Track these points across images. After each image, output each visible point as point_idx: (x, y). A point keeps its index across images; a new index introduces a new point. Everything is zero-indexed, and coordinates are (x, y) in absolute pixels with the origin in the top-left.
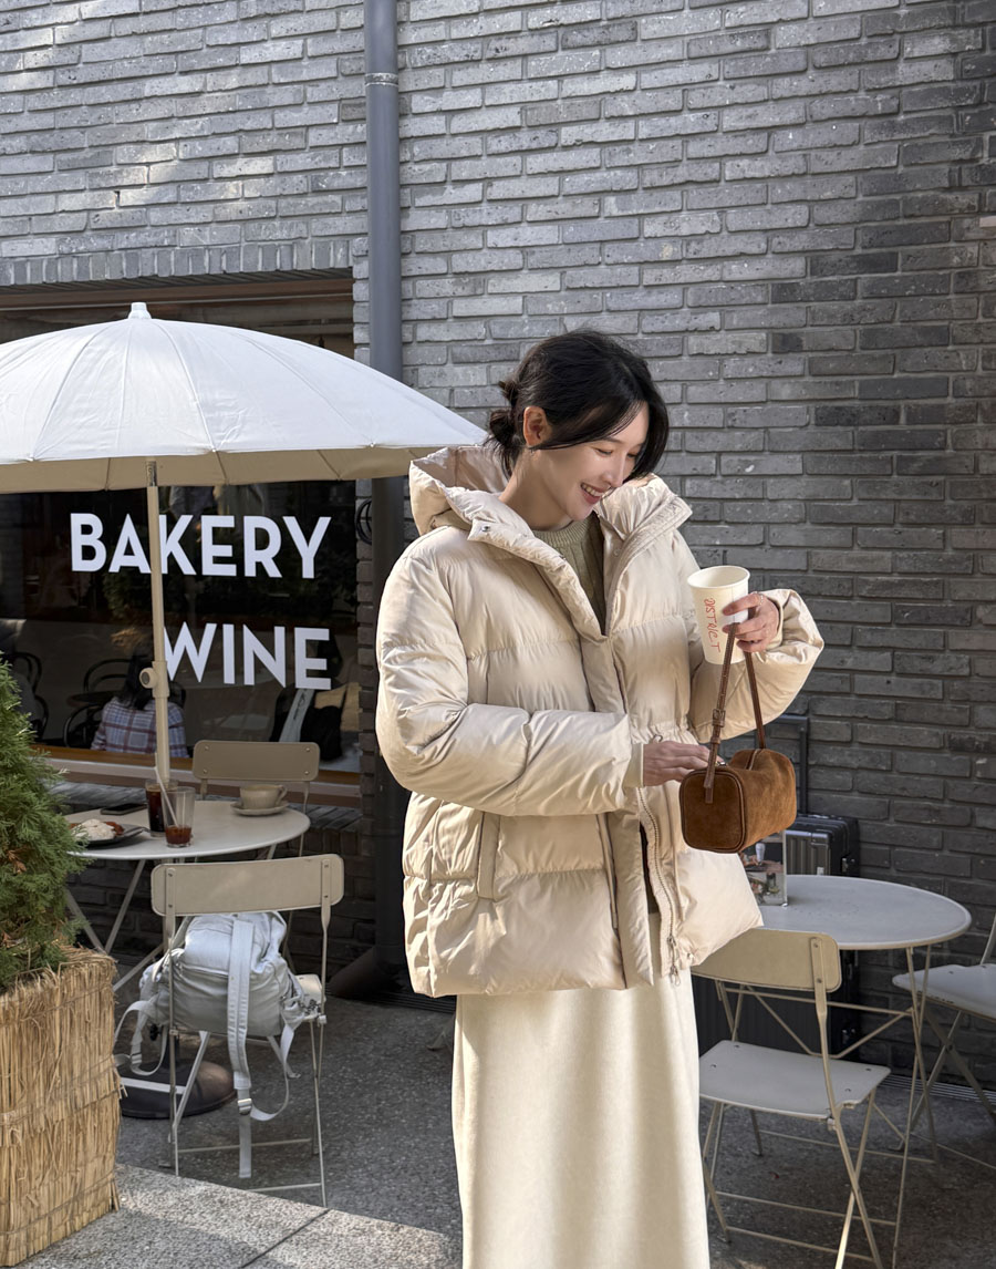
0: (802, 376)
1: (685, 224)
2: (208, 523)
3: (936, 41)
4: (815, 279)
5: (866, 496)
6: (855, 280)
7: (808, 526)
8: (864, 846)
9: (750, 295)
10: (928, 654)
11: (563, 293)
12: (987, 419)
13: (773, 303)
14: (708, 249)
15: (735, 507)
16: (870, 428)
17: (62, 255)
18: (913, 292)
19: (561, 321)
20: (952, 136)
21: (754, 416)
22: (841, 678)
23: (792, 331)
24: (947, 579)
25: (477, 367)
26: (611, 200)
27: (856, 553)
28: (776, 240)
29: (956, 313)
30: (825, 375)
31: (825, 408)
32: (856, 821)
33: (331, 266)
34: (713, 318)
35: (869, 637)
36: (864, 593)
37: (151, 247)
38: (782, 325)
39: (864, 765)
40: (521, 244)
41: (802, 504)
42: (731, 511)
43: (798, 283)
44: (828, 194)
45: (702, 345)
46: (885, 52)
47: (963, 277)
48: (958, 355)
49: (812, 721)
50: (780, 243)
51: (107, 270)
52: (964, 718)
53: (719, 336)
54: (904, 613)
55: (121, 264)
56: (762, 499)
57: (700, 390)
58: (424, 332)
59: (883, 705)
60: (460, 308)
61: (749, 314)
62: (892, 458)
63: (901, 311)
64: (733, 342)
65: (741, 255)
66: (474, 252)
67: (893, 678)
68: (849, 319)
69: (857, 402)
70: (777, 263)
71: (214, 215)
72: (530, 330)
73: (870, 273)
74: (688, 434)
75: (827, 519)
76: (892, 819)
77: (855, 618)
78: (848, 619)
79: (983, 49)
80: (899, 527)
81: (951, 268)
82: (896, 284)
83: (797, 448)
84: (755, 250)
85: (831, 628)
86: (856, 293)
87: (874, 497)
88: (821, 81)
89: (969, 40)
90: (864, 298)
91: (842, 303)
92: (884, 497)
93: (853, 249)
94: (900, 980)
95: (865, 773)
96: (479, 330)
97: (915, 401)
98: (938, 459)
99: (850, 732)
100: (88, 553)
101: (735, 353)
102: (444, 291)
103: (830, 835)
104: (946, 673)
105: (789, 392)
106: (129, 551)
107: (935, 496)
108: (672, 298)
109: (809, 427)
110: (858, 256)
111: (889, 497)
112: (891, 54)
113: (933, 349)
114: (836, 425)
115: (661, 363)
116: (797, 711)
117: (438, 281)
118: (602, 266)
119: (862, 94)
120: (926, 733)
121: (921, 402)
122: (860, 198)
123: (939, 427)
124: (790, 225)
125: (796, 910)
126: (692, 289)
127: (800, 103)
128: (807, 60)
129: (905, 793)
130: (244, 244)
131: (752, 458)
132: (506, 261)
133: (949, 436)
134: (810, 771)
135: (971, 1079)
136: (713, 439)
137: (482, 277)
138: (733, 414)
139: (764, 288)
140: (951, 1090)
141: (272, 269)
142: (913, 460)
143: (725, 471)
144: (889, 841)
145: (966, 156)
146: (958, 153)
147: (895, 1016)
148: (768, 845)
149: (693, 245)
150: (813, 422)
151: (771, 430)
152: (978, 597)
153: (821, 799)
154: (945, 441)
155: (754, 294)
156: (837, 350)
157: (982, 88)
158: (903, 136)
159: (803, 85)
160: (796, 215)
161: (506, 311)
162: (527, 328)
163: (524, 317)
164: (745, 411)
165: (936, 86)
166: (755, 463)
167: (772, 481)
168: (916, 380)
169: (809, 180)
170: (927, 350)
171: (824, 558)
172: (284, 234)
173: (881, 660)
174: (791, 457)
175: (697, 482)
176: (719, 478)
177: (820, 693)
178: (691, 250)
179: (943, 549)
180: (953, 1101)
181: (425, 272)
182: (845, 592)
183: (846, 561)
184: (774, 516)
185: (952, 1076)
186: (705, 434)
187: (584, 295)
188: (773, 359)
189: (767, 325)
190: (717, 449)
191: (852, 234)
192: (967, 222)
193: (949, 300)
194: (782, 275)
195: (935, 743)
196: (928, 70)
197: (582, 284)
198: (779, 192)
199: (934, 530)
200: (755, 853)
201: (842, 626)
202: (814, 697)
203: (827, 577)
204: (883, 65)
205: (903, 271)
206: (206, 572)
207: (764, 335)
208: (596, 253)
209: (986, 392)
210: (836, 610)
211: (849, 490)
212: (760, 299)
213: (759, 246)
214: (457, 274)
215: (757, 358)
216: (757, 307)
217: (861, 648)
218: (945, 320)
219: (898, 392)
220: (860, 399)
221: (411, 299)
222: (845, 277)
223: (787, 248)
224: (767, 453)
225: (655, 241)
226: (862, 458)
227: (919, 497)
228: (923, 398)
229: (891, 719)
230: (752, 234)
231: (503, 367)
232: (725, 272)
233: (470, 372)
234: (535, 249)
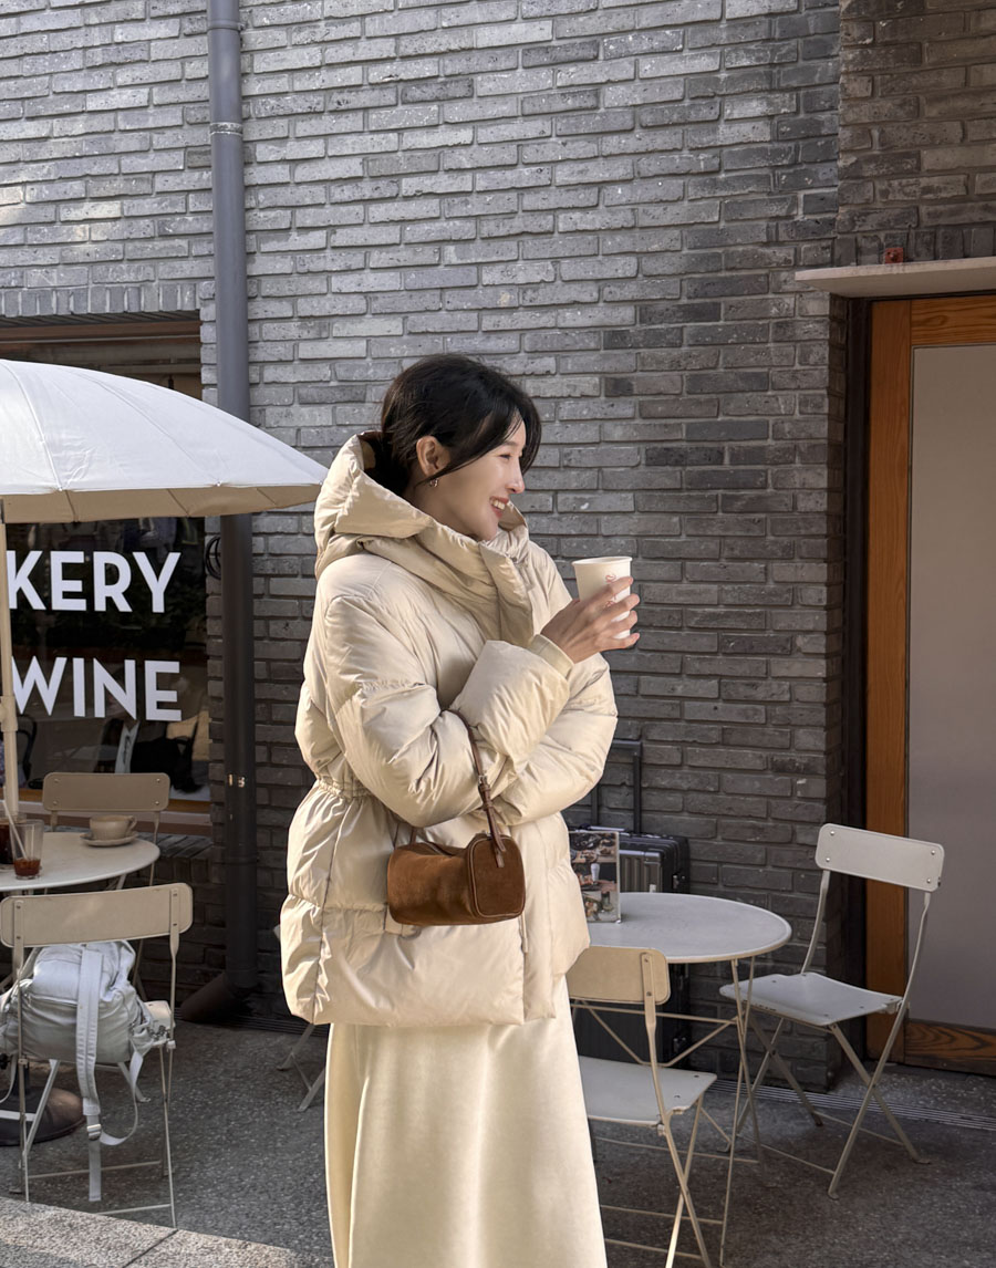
0: (633, 418)
1: (521, 273)
2: (58, 559)
3: (754, 104)
4: (645, 327)
5: (695, 533)
7: (640, 560)
8: (694, 864)
9: (583, 340)
10: (752, 681)
11: (405, 337)
12: (804, 461)
13: (605, 349)
14: (543, 296)
15: (570, 542)
16: (697, 468)
18: (734, 341)
20: (769, 193)
21: (588, 457)
22: (672, 704)
23: (623, 376)
24: (768, 610)
25: (323, 408)
26: (451, 249)
27: (685, 586)
28: (607, 289)
29: (775, 360)
30: (655, 418)
31: (655, 449)
32: (686, 840)
33: (179, 308)
34: (549, 363)
35: (697, 665)
36: (692, 624)
38: (613, 370)
39: (693, 787)
40: (365, 290)
41: (634, 540)
42: (568, 546)
43: (628, 331)
44: (655, 247)
45: (539, 388)
46: (707, 113)
47: (781, 327)
48: (777, 399)
49: (644, 745)
50: (611, 292)
52: (785, 741)
53: (554, 380)
54: (730, 642)
56: (596, 535)
58: (270, 374)
59: (712, 729)
60: (306, 350)
61: (582, 360)
62: (717, 496)
63: (724, 358)
64: (568, 386)
65: (574, 304)
66: (319, 297)
67: (720, 705)
68: (675, 365)
69: (684, 444)
70: (608, 312)
71: (62, 257)
72: (375, 373)
73: (696, 321)
75: (657, 554)
76: (719, 837)
77: (684, 648)
78: (677, 649)
79: (797, 113)
80: (724, 562)
81: (770, 318)
82: (719, 333)
83: (629, 487)
84: (587, 298)
85: (662, 657)
86: (682, 340)
87: (700, 533)
88: (647, 140)
89: (785, 104)
90: (690, 345)
91: (670, 350)
92: (710, 533)
93: (679, 299)
94: (727, 990)
95: (694, 795)
96: (325, 371)
97: (738, 443)
98: (760, 498)
99: (680, 755)
101: (569, 396)
102: (290, 334)
103: (662, 855)
104: (769, 699)
105: (621, 433)
107: (757, 533)
108: (508, 342)
109: (641, 466)
110: (684, 305)
111: (716, 533)
112: (712, 116)
113: (754, 394)
114: (667, 464)
116: (630, 737)
117: (284, 325)
118: (443, 312)
119: (686, 153)
120: (750, 756)
121: (744, 444)
122: (685, 251)
123: (760, 467)
124: (620, 276)
125: (630, 926)
126: (528, 335)
127: (628, 160)
128: (634, 119)
129: (732, 813)
130: (92, 286)
131: (587, 496)
132: (350, 305)
133: (769, 476)
134: (644, 793)
135: (792, 1081)
136: (549, 478)
137: (327, 321)
138: (568, 454)
139: (596, 335)
140: (775, 1093)
141: (120, 311)
142: (737, 498)
143: (561, 508)
144: (716, 858)
145: (783, 212)
146: (776, 210)
147: (722, 1024)
148: (603, 865)
149: (529, 292)
150: (643, 462)
151: (605, 470)
152: (798, 627)
153: (654, 819)
154: (766, 480)
155: (587, 341)
156: (666, 394)
157: (797, 149)
158: (724, 193)
159: (630, 143)
160: (626, 266)
161: (350, 354)
162: (371, 371)
163: (369, 360)
164: (580, 451)
165: (754, 146)
166: (590, 501)
167: (606, 518)
168: (738, 422)
169: (637, 233)
170: (748, 395)
171: (655, 591)
172: (132, 277)
173: (708, 688)
174: (623, 495)
175: (535, 518)
176: (556, 515)
177: (652, 719)
178: (527, 298)
179: (765, 583)
180: (776, 1103)
181: (270, 316)
182: (675, 624)
183: (675, 593)
184: (608, 551)
185: (777, 1079)
186: (543, 473)
187: (423, 339)
189: (601, 370)
190: (554, 488)
191: (678, 285)
192: (784, 275)
193: (768, 348)
194: (614, 322)
195: (758, 764)
196: (746, 131)
197: (424, 329)
198: (609, 244)
199: (756, 565)
200: (590, 873)
201: (670, 655)
202: (646, 723)
203: (658, 609)
204: (705, 126)
205: (726, 320)
206: (55, 607)
207: (596, 379)
208: (437, 299)
209: (803, 435)
210: (666, 641)
211: (678, 526)
212: (592, 345)
213: (592, 295)
214: (302, 318)
215: (591, 401)
216: (590, 353)
217: (690, 676)
218: (765, 366)
219: (723, 434)
220: (687, 441)
221: (257, 342)
222: (672, 326)
223: (618, 297)
224: (601, 491)
225: (493, 289)
226: (690, 497)
227: (742, 534)
228: (745, 440)
229: (718, 743)
230: (584, 283)
231: (348, 408)
232: (560, 320)
233: (316, 413)
234: (378, 295)
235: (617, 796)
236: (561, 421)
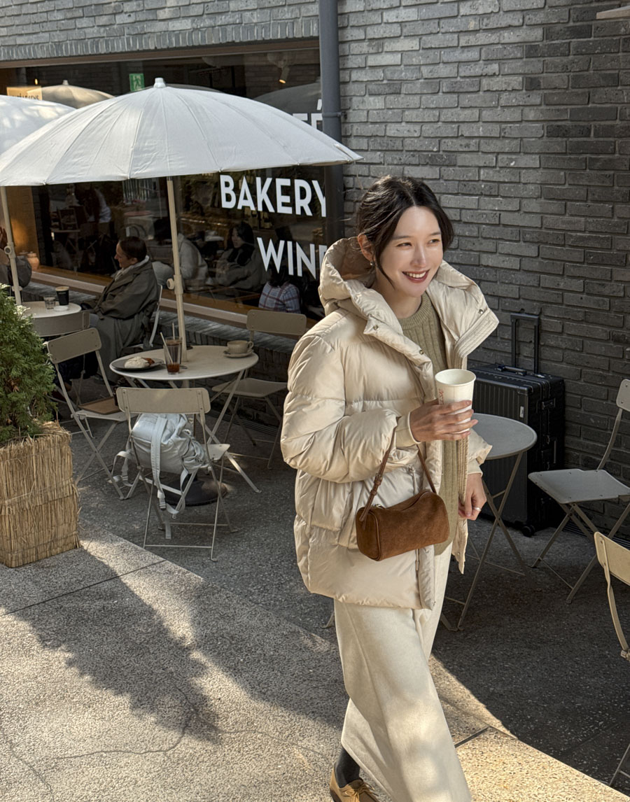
0: (540, 105)
1: (481, 7)
4: (549, 42)
5: (572, 183)
6: (569, 43)
7: (542, 200)
8: (568, 395)
9: (513, 52)
10: (602, 282)
11: (421, 51)
13: (526, 57)
14: (493, 23)
15: (505, 187)
16: (575, 139)
17: (194, 29)
18: (599, 51)
19: (420, 69)
21: (514, 131)
22: (557, 294)
23: (536, 76)
24: (613, 236)
25: (380, 97)
27: (567, 218)
28: (528, 17)
29: (622, 65)
30: (551, 105)
31: (552, 126)
33: (311, 35)
34: (495, 67)
35: (572, 270)
36: (570, 243)
37: (231, 24)
38: (530, 72)
39: (568, 347)
40: (400, 21)
41: (539, 186)
42: (504, 189)
43: (538, 45)
45: (489, 84)
47: (626, 42)
48: (623, 92)
49: (542, 319)
50: (529, 19)
51: (213, 38)
52: (620, 322)
53: (498, 79)
54: (590, 256)
55: (219, 35)
56: (519, 183)
57: (488, 113)
58: (354, 76)
59: (579, 312)
60: (372, 61)
61: (513, 66)
62: (586, 158)
63: (593, 63)
64: (505, 83)
65: (509, 27)
66: (377, 26)
67: (584, 296)
68: (565, 69)
69: (569, 122)
70: (528, 32)
71: (258, 5)
72: (406, 75)
73: (577, 38)
74: (482, 141)
75: (552, 196)
76: (582, 380)
77: (565, 258)
78: (562, 259)
80: (589, 203)
81: (620, 35)
82: (591, 46)
83: (536, 152)
84: (516, 23)
85: (553, 263)
86: (570, 52)
87: (576, 183)
90: (575, 55)
91: (562, 58)
92: (581, 183)
93: (568, 22)
95: (569, 352)
96: (380, 74)
97: (599, 122)
98: (610, 160)
99: (561, 326)
100: (228, 198)
101: (506, 90)
102: (364, 50)
104: (611, 295)
105: (533, 115)
106: (245, 198)
107: (608, 184)
108: (473, 54)
109: (544, 137)
110: (571, 27)
111: (585, 183)
113: (610, 89)
114: (558, 137)
115: (469, 96)
116: (535, 313)
117: (361, 44)
118: (440, 34)
120: (600, 330)
121: (602, 123)
123: (611, 139)
124: (535, 7)
126: (484, 49)
129: (589, 365)
130: (272, 22)
131: (514, 157)
132: (393, 31)
133: (617, 145)
134: (541, 348)
136: (494, 144)
137: (382, 41)
138: (504, 129)
139: (521, 48)
141: (284, 37)
142: (597, 160)
143: (500, 164)
144: (580, 393)
149: (485, 20)
150: (545, 134)
151: (524, 139)
153: (547, 365)
154: (615, 148)
155: (516, 52)
156: (559, 89)
160: (538, 1)
161: (392, 63)
162: (404, 74)
163: (402, 66)
164: (510, 127)
166: (515, 160)
167: (524, 171)
168: (602, 108)
170: (606, 89)
171: (550, 220)
172: (288, 16)
173: (577, 285)
174: (534, 157)
175: (486, 171)
176: (498, 169)
177: (547, 302)
178: (484, 24)
179: (612, 218)
181: (354, 39)
182: (560, 242)
183: (561, 222)
184: (524, 194)
186: (491, 141)
187: (431, 53)
188: (526, 94)
189: (523, 72)
190: (496, 151)
191: (567, 13)
193: (619, 56)
194: (531, 39)
195: (604, 336)
197: (429, 46)
199: (607, 205)
201: (558, 263)
202: (544, 304)
203: (552, 232)
205: (595, 37)
207: (521, 78)
208: (436, 25)
210: (555, 253)
211: (563, 178)
212: (519, 55)
213: (519, 21)
214: (371, 40)
215: (518, 93)
216: (517, 60)
217: (568, 276)
218: (615, 69)
219: (590, 116)
220: (571, 121)
221: (348, 55)
222: (564, 41)
223: (533, 22)
224: (522, 154)
225: (467, 18)
226: (570, 158)
227: (599, 184)
228: (603, 120)
229: (582, 321)
230: (515, 13)
231: (392, 97)
232: (501, 39)
233: (376, 101)
234: (407, 24)
235: (527, 349)
236: (501, 107)
